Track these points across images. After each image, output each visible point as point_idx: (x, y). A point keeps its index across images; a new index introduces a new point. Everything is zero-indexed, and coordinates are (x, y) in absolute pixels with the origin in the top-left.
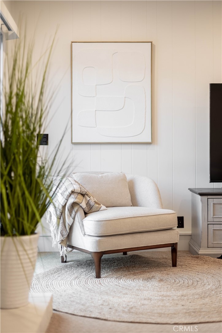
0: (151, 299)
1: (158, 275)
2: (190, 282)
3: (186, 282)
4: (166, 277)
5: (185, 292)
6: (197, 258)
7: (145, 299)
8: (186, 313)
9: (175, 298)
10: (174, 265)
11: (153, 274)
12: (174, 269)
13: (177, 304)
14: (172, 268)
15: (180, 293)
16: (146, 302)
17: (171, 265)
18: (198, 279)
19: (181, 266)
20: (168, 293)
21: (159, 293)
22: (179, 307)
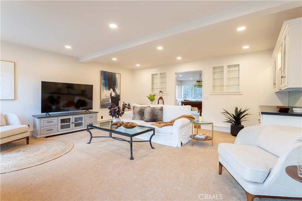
0: (22, 160)
1: (22, 149)
2: (37, 149)
3: (35, 149)
4: (26, 149)
5: (36, 153)
6: (37, 139)
7: (20, 160)
8: (39, 161)
9: (33, 156)
10: (28, 144)
11: (19, 149)
12: (28, 145)
13: (34, 159)
14: (27, 145)
15: (34, 154)
16: (20, 161)
17: (26, 144)
18: (39, 147)
19: (31, 143)
20: (29, 155)
21: (25, 156)
22: (36, 159)
